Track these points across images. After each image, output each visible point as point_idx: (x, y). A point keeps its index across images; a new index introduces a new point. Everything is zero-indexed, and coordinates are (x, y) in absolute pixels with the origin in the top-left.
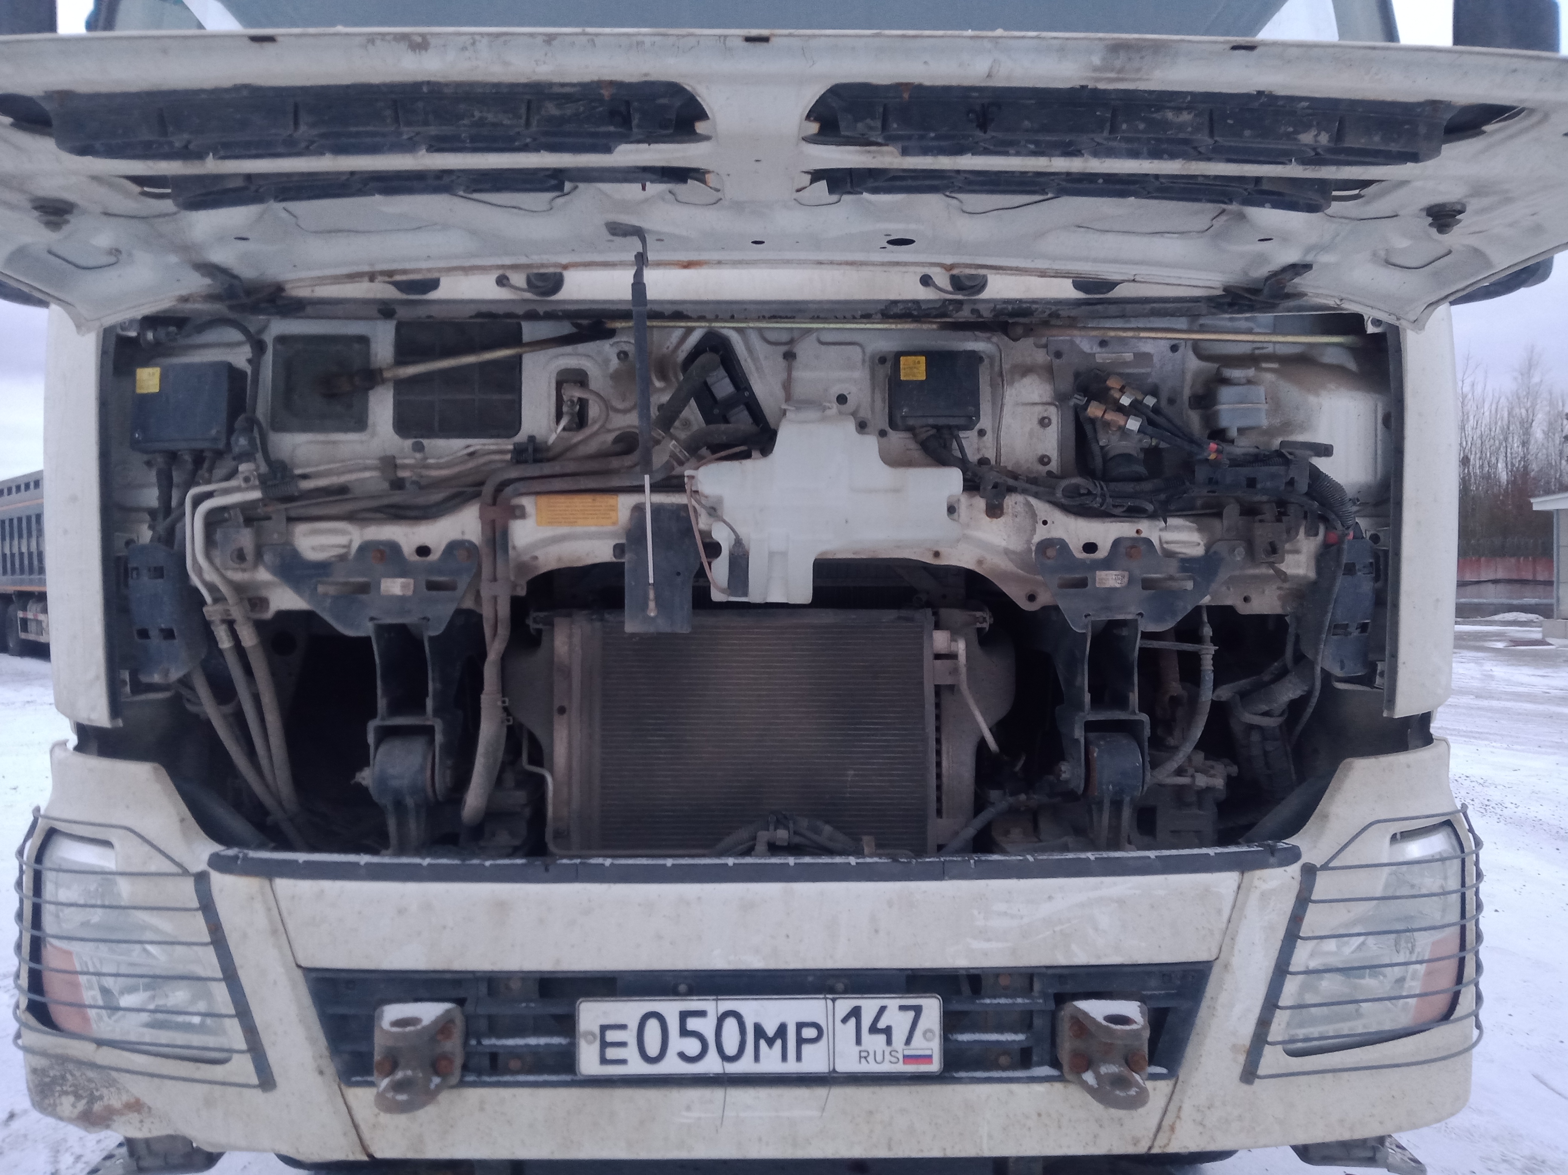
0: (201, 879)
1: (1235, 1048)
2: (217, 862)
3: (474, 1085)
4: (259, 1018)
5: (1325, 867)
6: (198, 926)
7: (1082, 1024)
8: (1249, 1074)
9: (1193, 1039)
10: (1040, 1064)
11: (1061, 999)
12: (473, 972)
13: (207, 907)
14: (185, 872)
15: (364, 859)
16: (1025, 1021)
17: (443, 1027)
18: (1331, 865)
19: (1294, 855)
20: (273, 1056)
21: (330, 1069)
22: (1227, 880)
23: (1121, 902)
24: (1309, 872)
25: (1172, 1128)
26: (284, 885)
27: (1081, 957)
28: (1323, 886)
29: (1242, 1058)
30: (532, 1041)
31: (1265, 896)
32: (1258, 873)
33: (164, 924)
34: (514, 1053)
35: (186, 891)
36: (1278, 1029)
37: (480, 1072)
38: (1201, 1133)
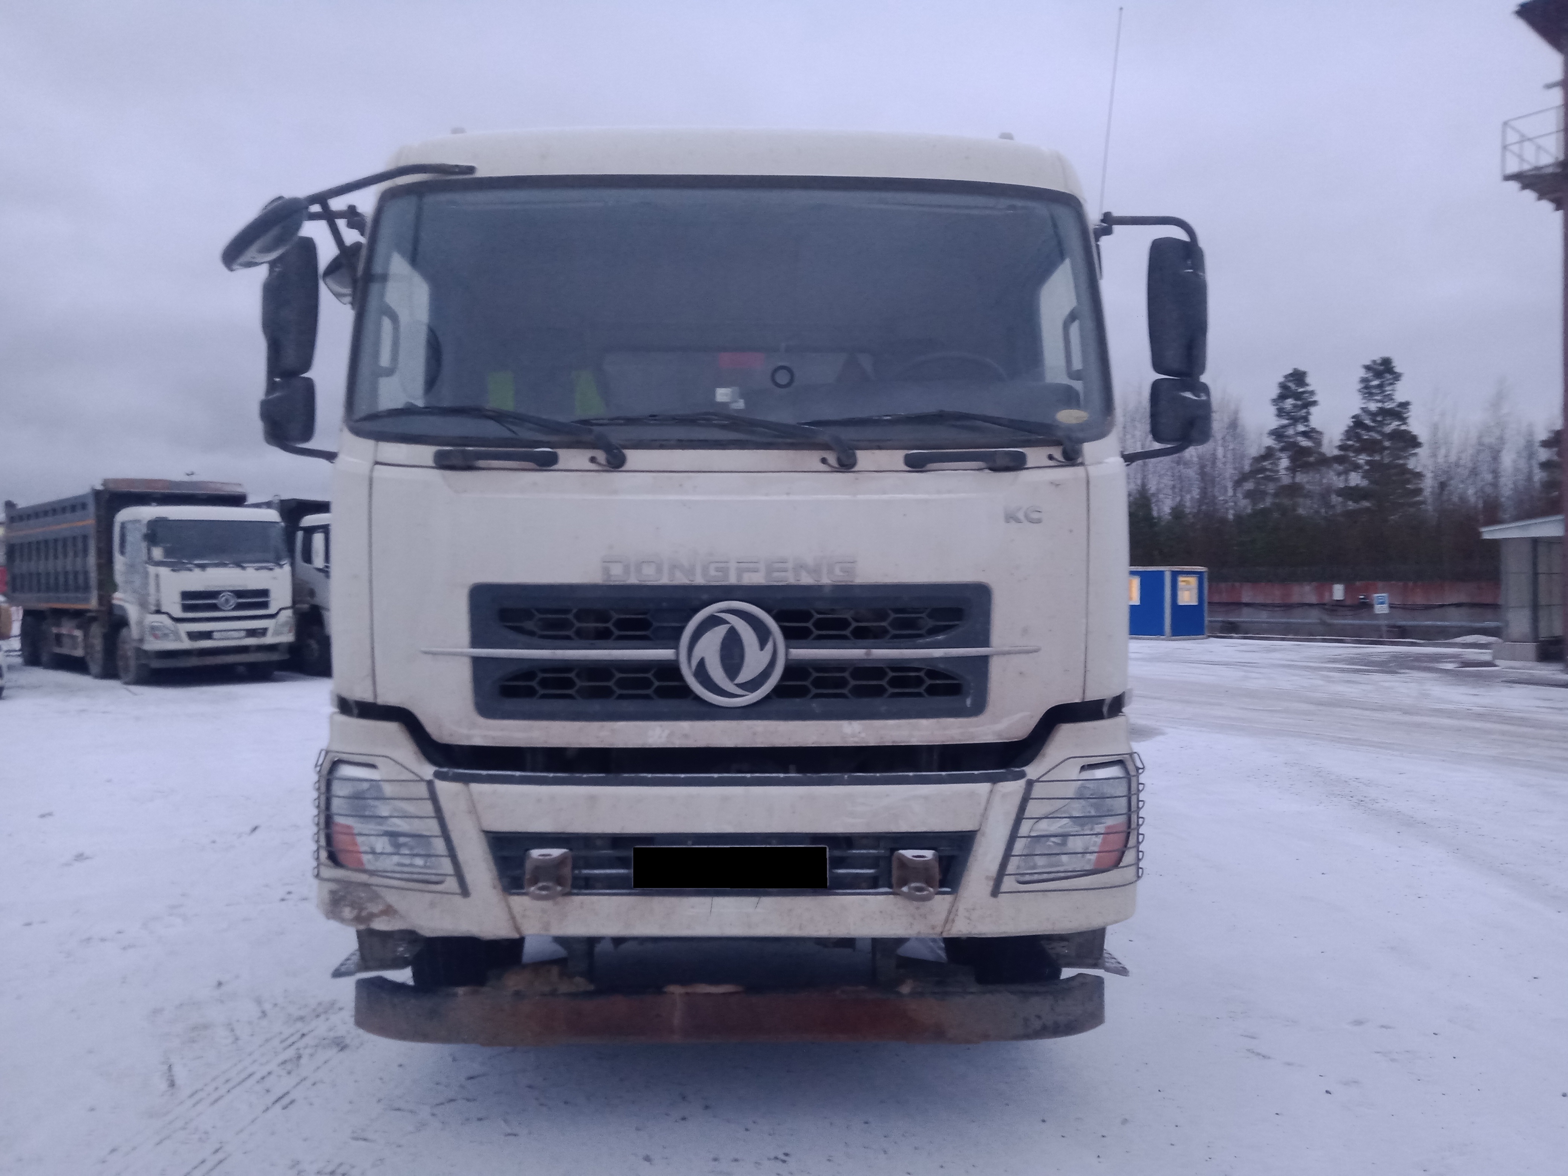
0: (430, 783)
1: (987, 878)
2: (437, 775)
3: (578, 894)
4: (461, 856)
5: (1038, 781)
6: (428, 808)
7: (904, 863)
8: (996, 892)
9: (966, 873)
10: (883, 886)
11: (893, 850)
12: (578, 834)
13: (434, 797)
14: (422, 780)
15: (518, 773)
16: (874, 862)
17: (561, 861)
18: (1041, 780)
19: (1022, 775)
20: (469, 878)
21: (499, 887)
22: (983, 788)
23: (926, 798)
24: (1030, 784)
25: (953, 921)
26: (475, 787)
27: (904, 827)
28: (1038, 790)
29: (991, 883)
30: (608, 871)
31: (1004, 796)
32: (1001, 784)
33: (410, 808)
34: (597, 878)
35: (422, 790)
36: (1011, 868)
37: (580, 888)
38: (969, 923)
